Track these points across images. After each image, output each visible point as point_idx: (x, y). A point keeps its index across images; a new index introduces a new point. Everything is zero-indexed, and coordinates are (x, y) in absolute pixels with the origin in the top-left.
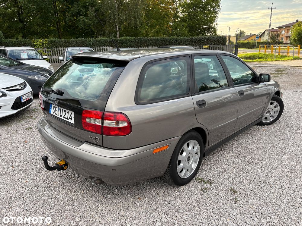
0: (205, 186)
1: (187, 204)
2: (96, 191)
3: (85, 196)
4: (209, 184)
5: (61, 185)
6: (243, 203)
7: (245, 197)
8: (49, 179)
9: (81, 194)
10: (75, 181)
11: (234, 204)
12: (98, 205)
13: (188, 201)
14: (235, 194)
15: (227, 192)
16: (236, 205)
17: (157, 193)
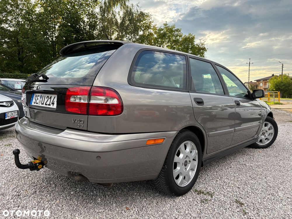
0: (205, 197)
1: (185, 215)
2: (74, 200)
3: (60, 205)
4: (209, 196)
5: (33, 194)
6: (253, 215)
7: (254, 209)
8: (20, 187)
9: (56, 203)
10: (51, 190)
11: (243, 216)
12: (75, 214)
13: (187, 212)
14: (242, 206)
15: (232, 204)
16: (245, 216)
17: (149, 203)
